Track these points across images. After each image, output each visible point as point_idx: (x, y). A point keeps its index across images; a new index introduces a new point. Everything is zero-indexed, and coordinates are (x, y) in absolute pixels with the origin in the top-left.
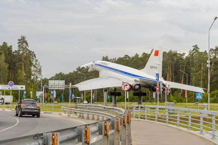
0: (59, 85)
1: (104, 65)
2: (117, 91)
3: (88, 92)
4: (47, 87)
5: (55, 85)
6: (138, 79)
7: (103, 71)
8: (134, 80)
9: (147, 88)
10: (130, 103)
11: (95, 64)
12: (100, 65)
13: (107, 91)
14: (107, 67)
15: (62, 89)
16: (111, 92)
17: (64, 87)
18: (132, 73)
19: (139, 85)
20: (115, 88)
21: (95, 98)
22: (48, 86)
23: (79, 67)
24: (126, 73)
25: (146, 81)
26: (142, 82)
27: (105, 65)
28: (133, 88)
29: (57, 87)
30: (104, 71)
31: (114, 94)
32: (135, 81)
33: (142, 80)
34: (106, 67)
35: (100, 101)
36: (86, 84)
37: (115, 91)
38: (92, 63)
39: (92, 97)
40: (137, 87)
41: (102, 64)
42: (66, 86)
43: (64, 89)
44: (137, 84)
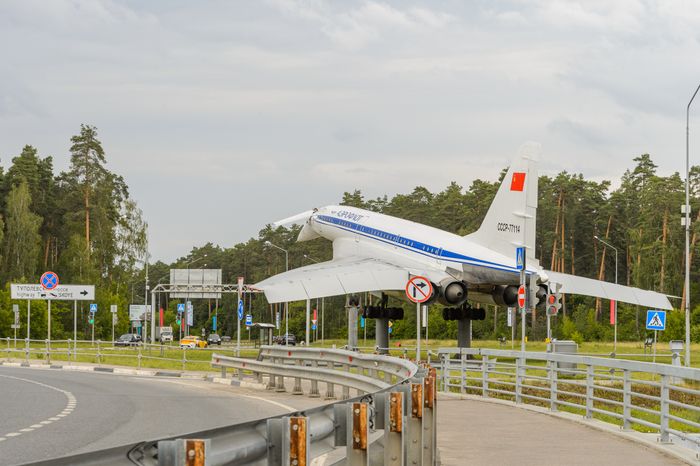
0: (205, 285)
1: (347, 219)
2: (390, 305)
3: (298, 308)
4: (166, 291)
5: (190, 285)
6: (458, 266)
7: (343, 239)
8: (445, 268)
9: (488, 293)
10: (431, 341)
11: (320, 217)
12: (336, 221)
13: (357, 304)
14: (359, 228)
15: (214, 296)
16: (372, 308)
17: (220, 290)
18: (439, 247)
19: (461, 284)
20: (383, 293)
21: (320, 327)
22: (168, 288)
23: (269, 227)
24: (418, 246)
25: (483, 270)
26: (472, 274)
27: (351, 220)
28: (441, 295)
29: (199, 290)
30: (348, 239)
31: (382, 313)
32: (449, 270)
33: (470, 269)
34: (354, 226)
35: (335, 337)
36: (291, 282)
37: (383, 304)
38: (309, 213)
39: (311, 323)
40: (456, 290)
41: (343, 218)
42: (227, 289)
43: (220, 296)
44: (454, 280)
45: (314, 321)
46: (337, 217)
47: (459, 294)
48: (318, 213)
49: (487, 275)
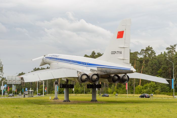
0: (16, 80)
1: (54, 57)
2: (69, 83)
4: (6, 82)
5: (13, 80)
6: (95, 69)
7: (53, 63)
8: (90, 70)
11: (46, 58)
12: (51, 58)
13: (57, 84)
14: (58, 59)
15: (19, 83)
16: (63, 84)
17: (20, 81)
18: (87, 62)
19: (97, 75)
20: (67, 79)
24: (79, 63)
25: (106, 69)
26: (101, 71)
27: (56, 57)
28: (90, 79)
29: (15, 81)
31: (67, 86)
32: (92, 70)
33: (100, 69)
34: (56, 59)
37: (67, 83)
38: (43, 57)
40: (95, 77)
41: (53, 57)
42: (22, 81)
43: (20, 83)
44: (94, 73)
45: (46, 90)
46: (51, 57)
47: (97, 78)
48: (45, 57)
49: (108, 71)
